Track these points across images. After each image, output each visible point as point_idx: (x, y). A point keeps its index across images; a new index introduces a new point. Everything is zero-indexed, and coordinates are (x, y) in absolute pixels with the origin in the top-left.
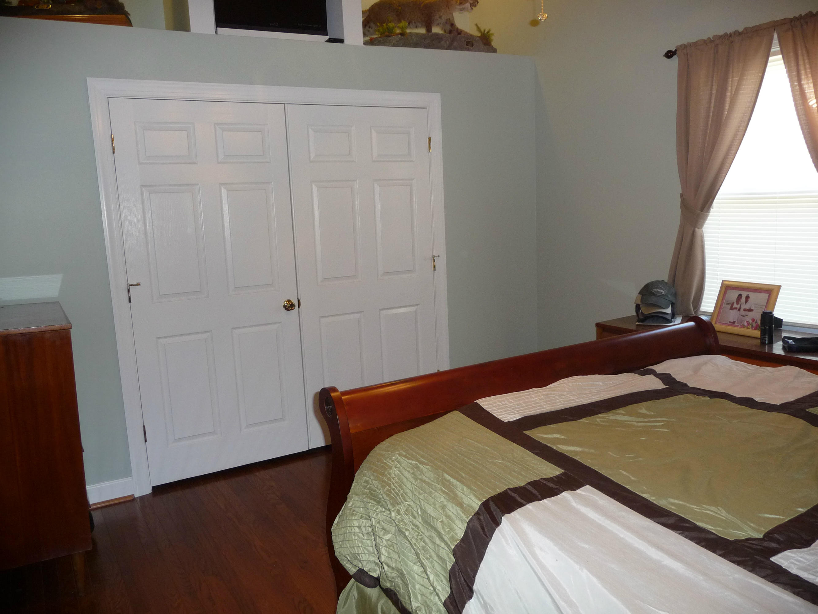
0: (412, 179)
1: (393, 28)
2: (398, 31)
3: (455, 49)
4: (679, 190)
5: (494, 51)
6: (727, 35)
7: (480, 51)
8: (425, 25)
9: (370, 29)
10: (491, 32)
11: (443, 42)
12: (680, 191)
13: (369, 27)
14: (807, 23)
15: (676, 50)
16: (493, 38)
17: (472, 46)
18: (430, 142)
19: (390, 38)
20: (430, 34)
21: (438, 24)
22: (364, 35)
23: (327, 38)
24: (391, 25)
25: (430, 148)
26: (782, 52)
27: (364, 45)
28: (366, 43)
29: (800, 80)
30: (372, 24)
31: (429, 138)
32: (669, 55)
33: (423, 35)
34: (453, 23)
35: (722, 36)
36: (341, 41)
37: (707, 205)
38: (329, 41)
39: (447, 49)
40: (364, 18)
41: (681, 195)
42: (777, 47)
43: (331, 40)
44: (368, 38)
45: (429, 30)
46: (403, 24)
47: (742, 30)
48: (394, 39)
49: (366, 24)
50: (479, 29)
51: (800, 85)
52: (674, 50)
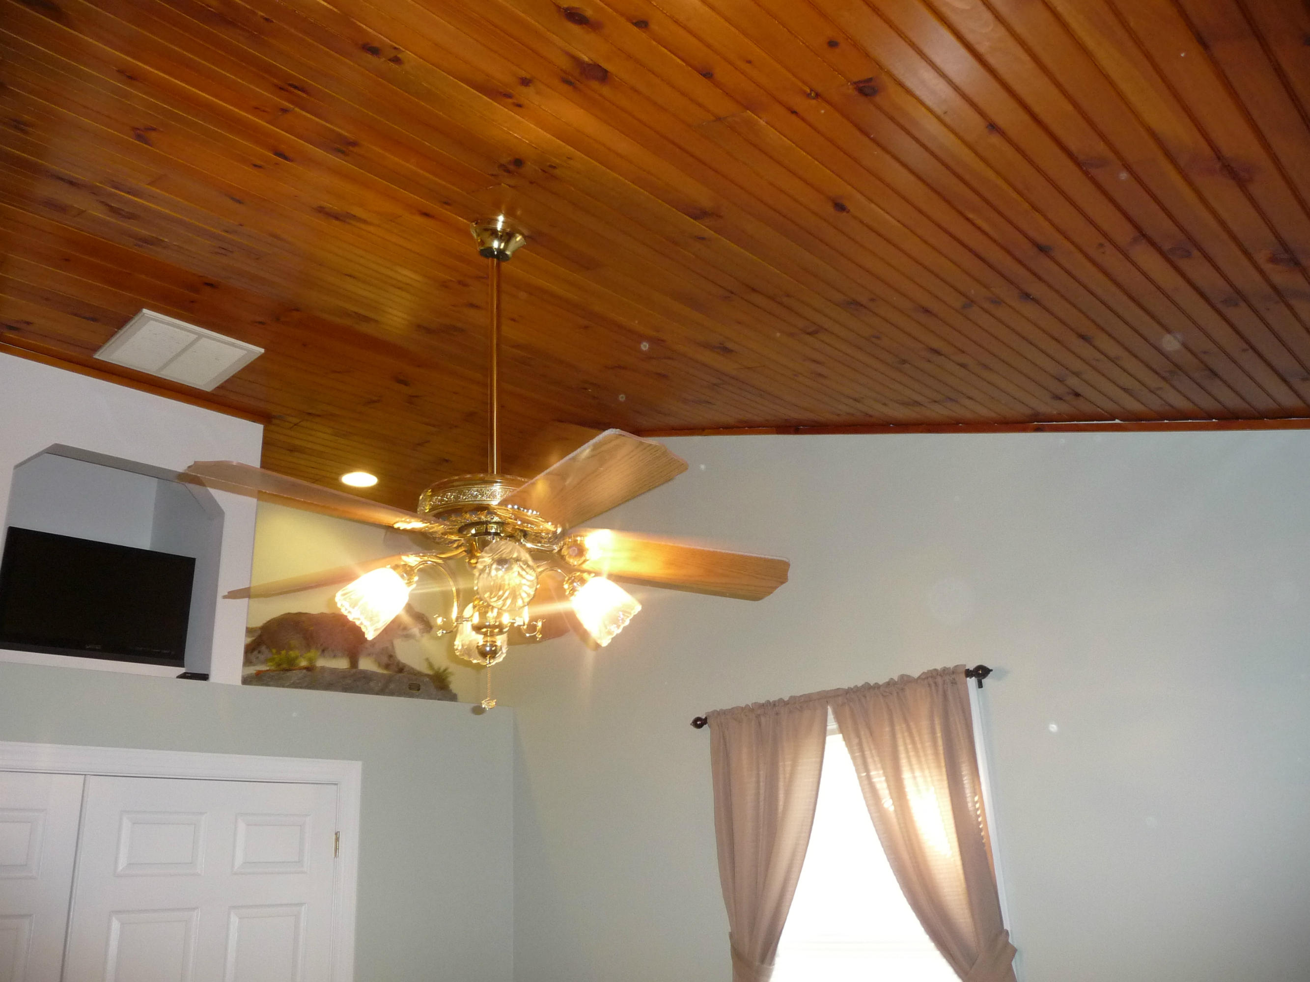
0: (300, 904)
1: (297, 658)
2: (303, 663)
3: (392, 694)
4: (727, 928)
5: (453, 698)
6: (770, 703)
7: (430, 697)
8: (348, 656)
9: (259, 655)
10: (450, 670)
11: (372, 684)
12: (729, 929)
13: (259, 652)
14: (865, 696)
15: (706, 718)
16: (451, 679)
17: (419, 690)
18: (337, 839)
19: (289, 674)
20: (354, 670)
21: (369, 655)
22: (247, 662)
23: (181, 670)
24: (292, 654)
25: (336, 849)
26: (842, 729)
27: (242, 684)
28: (246, 681)
29: (867, 771)
30: (263, 648)
31: (336, 834)
32: (699, 723)
33: (343, 671)
34: (392, 654)
35: (763, 705)
36: (204, 677)
37: (770, 953)
38: (184, 676)
39: (377, 694)
40: (249, 640)
41: (731, 935)
42: (832, 724)
43: (187, 675)
44: (252, 670)
45: (354, 663)
46: (312, 654)
47: (788, 699)
48: (295, 675)
49: (252, 650)
50: (431, 666)
51: (869, 777)
52: (704, 717)
